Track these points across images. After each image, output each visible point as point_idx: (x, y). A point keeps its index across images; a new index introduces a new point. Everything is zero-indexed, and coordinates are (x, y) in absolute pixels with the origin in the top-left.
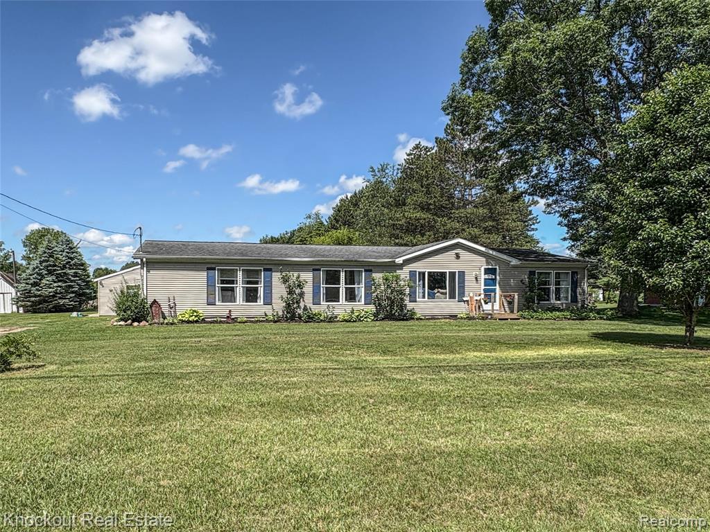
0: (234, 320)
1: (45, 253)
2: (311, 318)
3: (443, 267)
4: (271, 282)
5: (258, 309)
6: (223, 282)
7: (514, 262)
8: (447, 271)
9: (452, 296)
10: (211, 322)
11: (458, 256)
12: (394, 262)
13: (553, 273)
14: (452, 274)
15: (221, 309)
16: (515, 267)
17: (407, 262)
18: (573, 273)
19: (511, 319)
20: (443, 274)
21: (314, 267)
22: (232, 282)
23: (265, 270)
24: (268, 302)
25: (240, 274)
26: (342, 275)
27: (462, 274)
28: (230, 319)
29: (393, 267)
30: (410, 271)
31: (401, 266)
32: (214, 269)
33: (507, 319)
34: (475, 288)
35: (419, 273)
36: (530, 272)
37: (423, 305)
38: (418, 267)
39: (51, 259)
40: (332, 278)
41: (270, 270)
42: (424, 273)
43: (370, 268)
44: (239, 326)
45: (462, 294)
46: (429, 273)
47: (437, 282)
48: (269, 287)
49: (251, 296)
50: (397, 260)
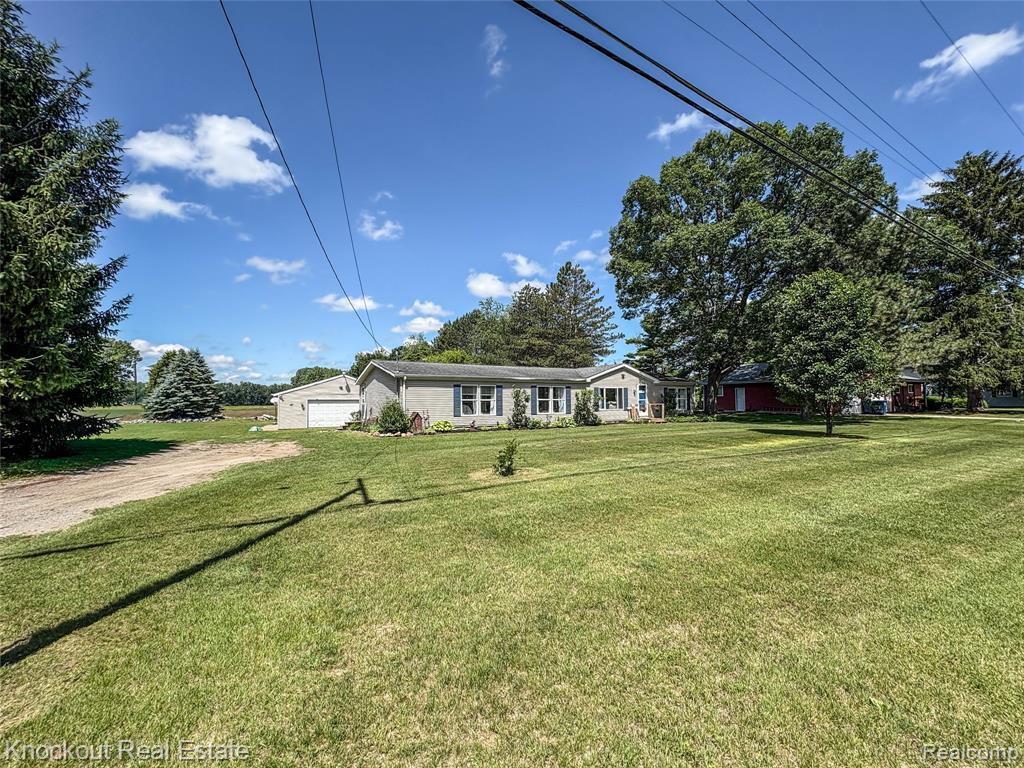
0: (478, 429)
1: (179, 366)
2: (535, 426)
3: (614, 385)
4: (501, 397)
5: (492, 418)
6: (464, 397)
7: (657, 381)
8: (617, 388)
9: (621, 407)
10: (457, 431)
11: (623, 377)
12: (585, 381)
13: (677, 389)
14: (620, 390)
15: (465, 420)
16: (656, 385)
17: (593, 381)
18: (688, 389)
20: (614, 390)
21: (532, 384)
22: (471, 397)
23: (498, 387)
24: (500, 412)
25: (479, 390)
26: (551, 391)
27: (626, 389)
28: (474, 429)
29: (584, 384)
30: (595, 387)
31: (589, 384)
32: (459, 386)
34: (634, 401)
35: (600, 389)
36: (664, 388)
37: (605, 414)
38: (599, 385)
39: (186, 373)
40: (543, 393)
41: (501, 387)
42: (602, 390)
43: (570, 385)
44: (482, 434)
45: (626, 405)
46: (607, 389)
47: (611, 395)
48: (500, 400)
49: (486, 408)
50: (586, 379)
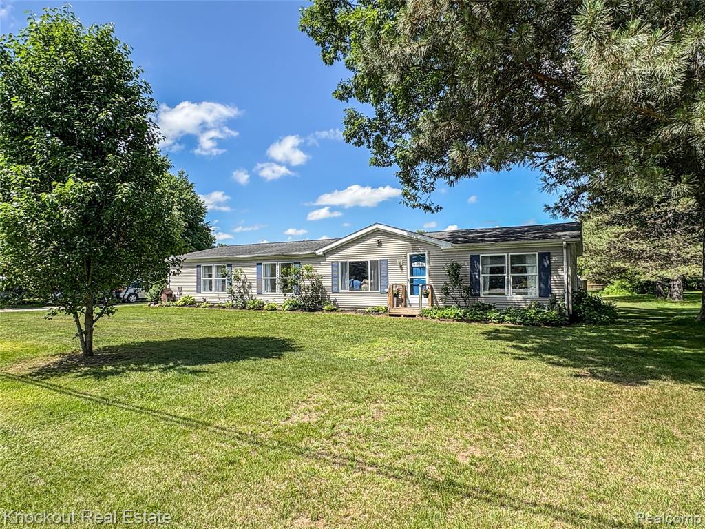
3: (364, 256)
4: (231, 275)
5: (223, 296)
8: (368, 260)
9: (374, 287)
11: (379, 243)
12: (315, 254)
13: (508, 256)
14: (374, 264)
17: (328, 253)
18: (542, 255)
19: (404, 316)
21: (257, 261)
23: (228, 266)
25: (213, 270)
26: (277, 268)
27: (385, 263)
29: (314, 258)
30: (332, 262)
31: (322, 258)
33: (400, 316)
34: (400, 278)
35: (342, 263)
36: (471, 257)
37: (345, 297)
38: (339, 257)
41: (231, 266)
42: (346, 263)
43: (298, 261)
45: (385, 285)
46: (351, 263)
47: (360, 271)
50: (317, 252)
